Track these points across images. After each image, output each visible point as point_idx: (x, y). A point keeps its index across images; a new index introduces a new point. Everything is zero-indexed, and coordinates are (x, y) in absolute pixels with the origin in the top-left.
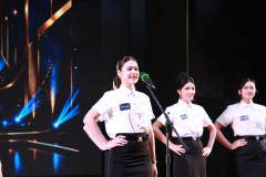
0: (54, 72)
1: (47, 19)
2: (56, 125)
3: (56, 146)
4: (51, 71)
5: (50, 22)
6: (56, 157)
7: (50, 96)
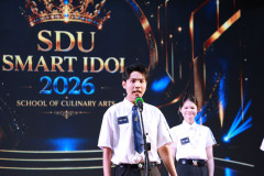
0: (221, 85)
1: (213, 33)
2: (226, 139)
4: (218, 84)
5: (216, 35)
6: (228, 172)
7: (218, 110)
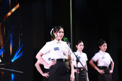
0: (11, 36)
1: (8, 13)
2: (13, 61)
3: (13, 70)
6: (13, 75)
